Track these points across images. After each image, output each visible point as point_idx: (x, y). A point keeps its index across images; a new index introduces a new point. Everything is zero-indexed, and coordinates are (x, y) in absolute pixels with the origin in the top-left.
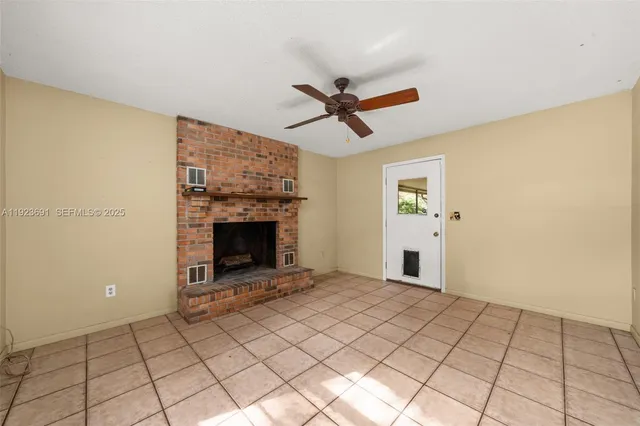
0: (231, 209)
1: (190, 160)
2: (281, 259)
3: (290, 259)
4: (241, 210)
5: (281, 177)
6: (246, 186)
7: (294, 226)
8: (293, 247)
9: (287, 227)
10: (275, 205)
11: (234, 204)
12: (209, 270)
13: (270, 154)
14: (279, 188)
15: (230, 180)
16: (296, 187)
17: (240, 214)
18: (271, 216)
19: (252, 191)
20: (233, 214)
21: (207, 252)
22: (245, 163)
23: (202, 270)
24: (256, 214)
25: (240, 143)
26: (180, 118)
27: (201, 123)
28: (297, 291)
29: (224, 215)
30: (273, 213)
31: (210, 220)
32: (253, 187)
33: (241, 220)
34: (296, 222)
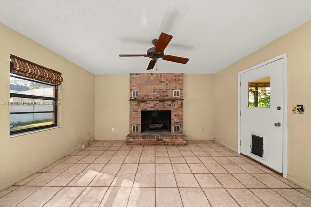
0: (148, 105)
1: (133, 88)
2: (173, 128)
3: (177, 129)
4: (152, 106)
5: (173, 90)
6: (154, 96)
7: (180, 113)
8: (180, 123)
9: (176, 113)
10: (169, 103)
11: (149, 103)
12: (139, 128)
13: (167, 80)
14: (171, 95)
15: (149, 94)
16: (182, 94)
17: (152, 107)
18: (167, 108)
19: (157, 98)
20: (149, 107)
21: (139, 121)
22: (154, 86)
23: (137, 127)
24: (159, 107)
25: (152, 78)
26: (131, 74)
27: (137, 74)
29: (145, 107)
30: (168, 107)
31: (140, 110)
32: (158, 96)
33: (152, 110)
34: (182, 111)
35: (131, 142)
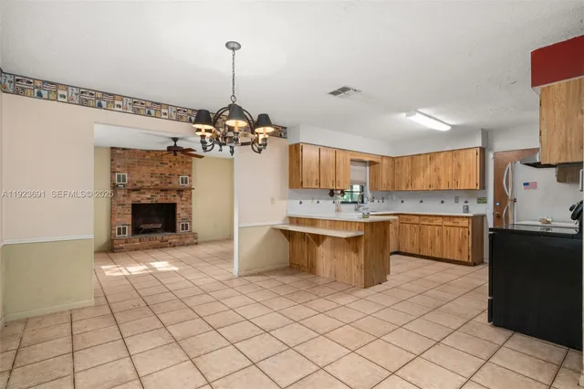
0: (143, 196)
1: (118, 169)
2: (179, 226)
3: (185, 227)
4: (149, 196)
5: (179, 175)
6: (152, 182)
7: (189, 206)
8: (189, 219)
9: (183, 206)
10: (174, 193)
11: (144, 193)
12: (129, 229)
13: (170, 161)
14: (177, 183)
15: (143, 179)
16: (191, 181)
17: (149, 199)
18: (171, 200)
19: (157, 185)
20: (145, 198)
21: (128, 219)
22: (152, 169)
23: (124, 229)
24: (159, 198)
25: (149, 157)
26: (112, 148)
27: (124, 149)
28: (183, 245)
29: (138, 199)
30: (172, 198)
31: (130, 202)
32: (157, 182)
33: (149, 202)
34: (191, 204)
35: (122, 248)
